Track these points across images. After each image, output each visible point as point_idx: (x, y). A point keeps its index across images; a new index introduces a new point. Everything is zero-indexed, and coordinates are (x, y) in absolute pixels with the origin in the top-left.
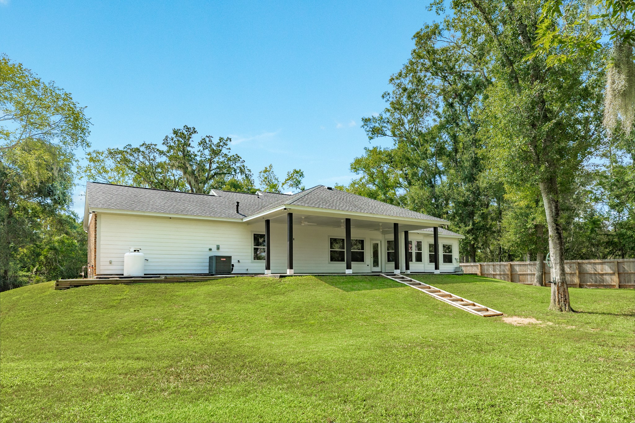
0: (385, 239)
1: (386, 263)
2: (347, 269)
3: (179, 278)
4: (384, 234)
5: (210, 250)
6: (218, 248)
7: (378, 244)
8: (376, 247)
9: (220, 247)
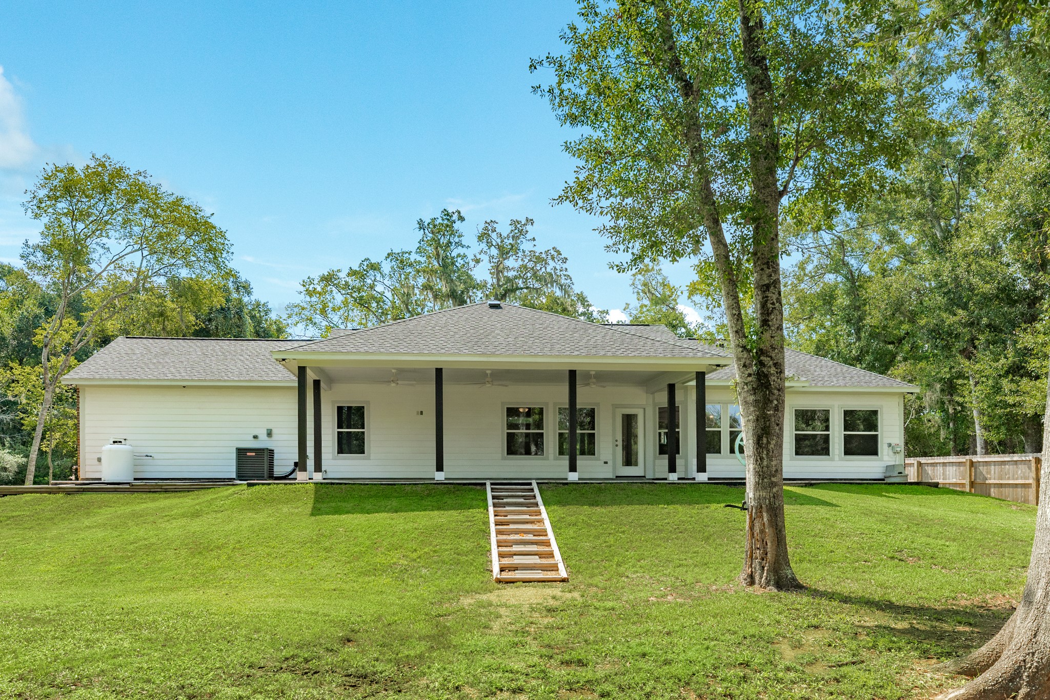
0: (655, 404)
1: (655, 458)
2: (437, 471)
3: (152, 485)
4: (653, 393)
5: (255, 437)
6: (269, 434)
7: (635, 416)
8: (629, 421)
9: (274, 431)
